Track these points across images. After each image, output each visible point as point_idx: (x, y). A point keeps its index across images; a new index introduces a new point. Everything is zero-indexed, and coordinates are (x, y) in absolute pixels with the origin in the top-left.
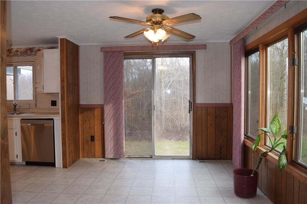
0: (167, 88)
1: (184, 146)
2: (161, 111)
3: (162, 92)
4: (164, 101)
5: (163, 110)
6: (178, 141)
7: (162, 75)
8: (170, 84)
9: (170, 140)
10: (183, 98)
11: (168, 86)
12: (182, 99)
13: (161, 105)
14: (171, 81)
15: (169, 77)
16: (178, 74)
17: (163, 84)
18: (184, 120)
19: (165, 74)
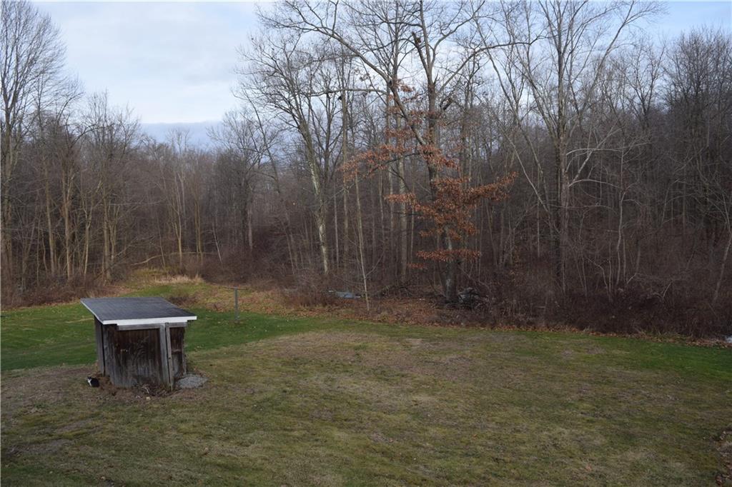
0: (577, 176)
1: (624, 352)
2: (557, 242)
3: (561, 186)
4: (567, 214)
5: (565, 239)
6: (604, 332)
7: (561, 138)
8: (584, 163)
9: (582, 328)
10: (624, 205)
11: (579, 171)
12: (621, 208)
13: (558, 225)
14: (588, 157)
15: (584, 145)
16: (608, 136)
17: (562, 163)
18: (625, 266)
19: (569, 136)
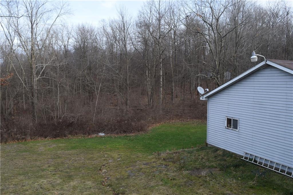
0: (40, 75)
1: (63, 145)
2: (33, 103)
3: (33, 79)
4: (36, 91)
5: (36, 101)
6: (55, 138)
7: (33, 59)
8: (43, 70)
9: (46, 138)
10: (59, 87)
11: (41, 73)
12: (58, 88)
13: (33, 95)
14: (44, 67)
15: (42, 63)
16: (52, 59)
17: (34, 70)
18: (61, 111)
19: (36, 59)
